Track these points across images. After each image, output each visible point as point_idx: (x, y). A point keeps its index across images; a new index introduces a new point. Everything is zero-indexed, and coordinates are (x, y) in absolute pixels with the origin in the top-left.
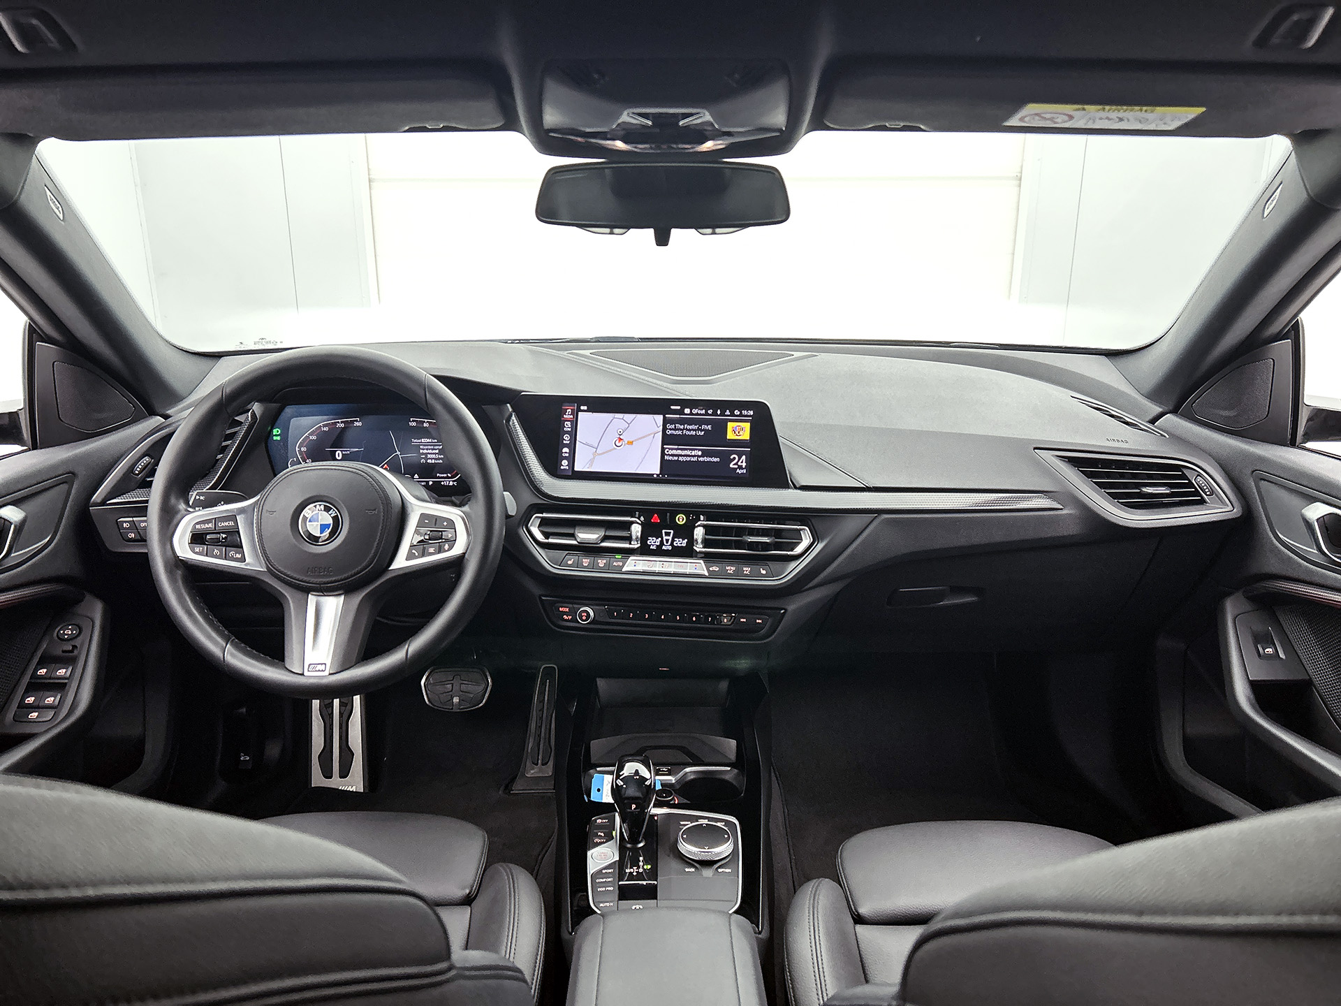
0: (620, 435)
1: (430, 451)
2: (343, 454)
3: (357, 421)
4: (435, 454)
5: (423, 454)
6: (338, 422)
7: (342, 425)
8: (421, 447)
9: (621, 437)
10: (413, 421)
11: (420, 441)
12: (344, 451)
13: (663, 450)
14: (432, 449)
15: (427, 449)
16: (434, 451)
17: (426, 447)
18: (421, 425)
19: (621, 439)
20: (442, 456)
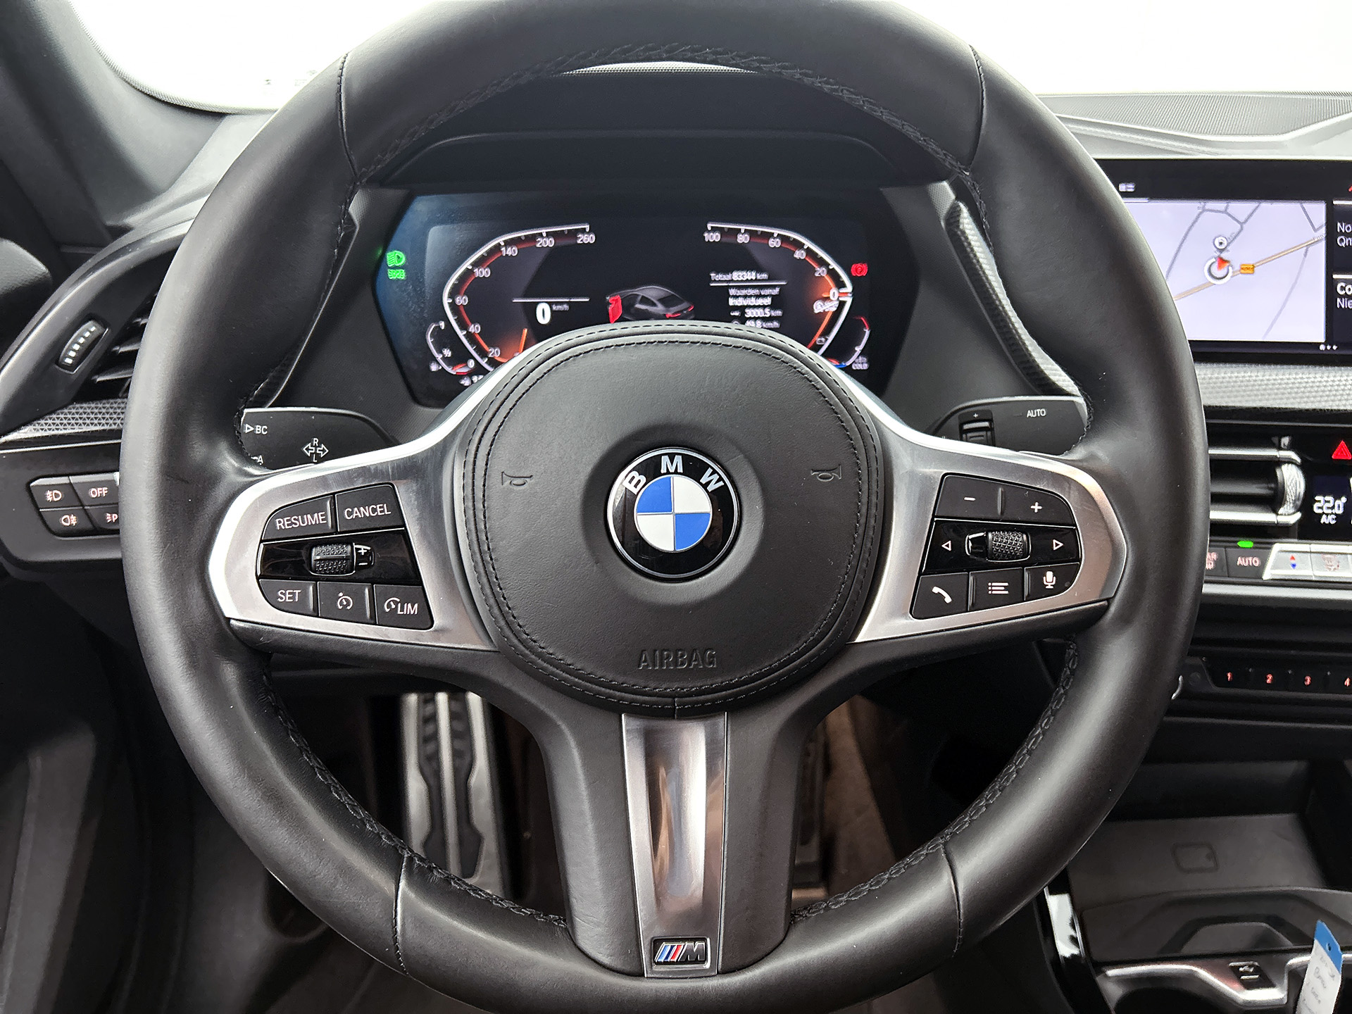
0: (1221, 251)
1: (752, 301)
2: (553, 312)
3: (583, 231)
4: (764, 307)
5: (735, 308)
6: (541, 235)
7: (550, 242)
8: (732, 292)
9: (1224, 256)
10: (714, 230)
11: (728, 277)
12: (557, 303)
13: (1331, 285)
14: (758, 296)
15: (745, 297)
16: (760, 302)
17: (744, 292)
18: (728, 240)
19: (1222, 262)
20: (779, 313)
